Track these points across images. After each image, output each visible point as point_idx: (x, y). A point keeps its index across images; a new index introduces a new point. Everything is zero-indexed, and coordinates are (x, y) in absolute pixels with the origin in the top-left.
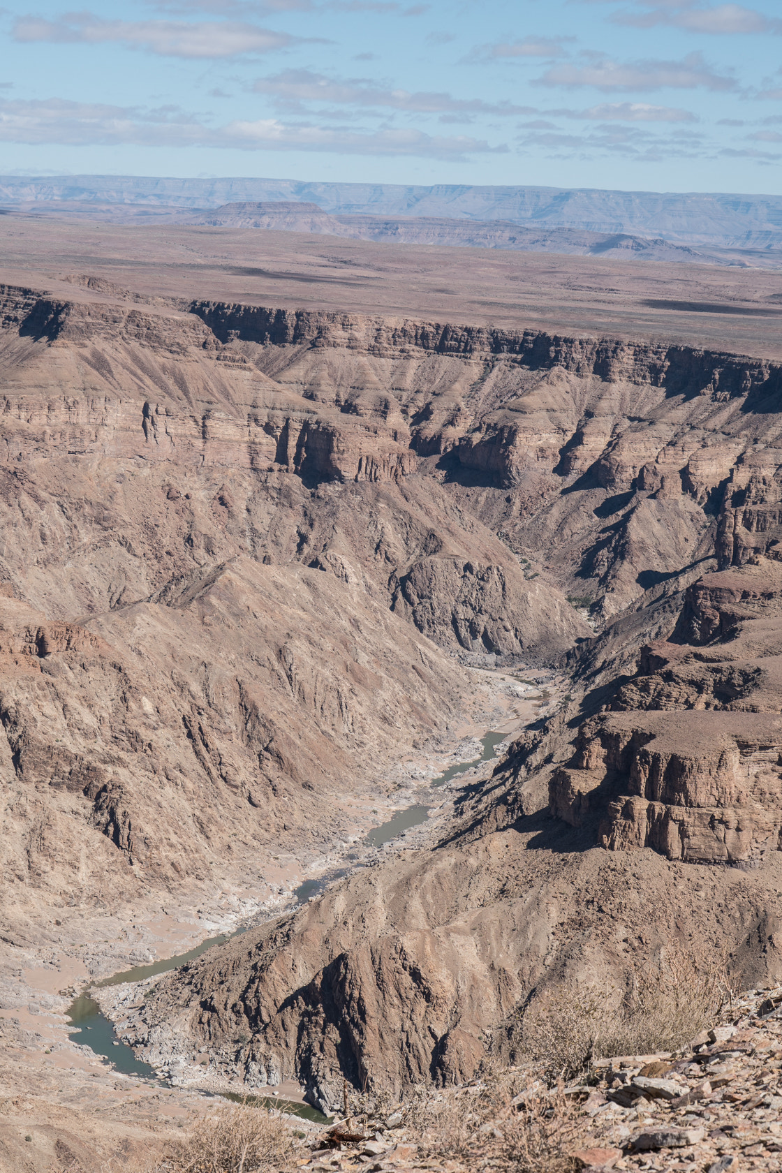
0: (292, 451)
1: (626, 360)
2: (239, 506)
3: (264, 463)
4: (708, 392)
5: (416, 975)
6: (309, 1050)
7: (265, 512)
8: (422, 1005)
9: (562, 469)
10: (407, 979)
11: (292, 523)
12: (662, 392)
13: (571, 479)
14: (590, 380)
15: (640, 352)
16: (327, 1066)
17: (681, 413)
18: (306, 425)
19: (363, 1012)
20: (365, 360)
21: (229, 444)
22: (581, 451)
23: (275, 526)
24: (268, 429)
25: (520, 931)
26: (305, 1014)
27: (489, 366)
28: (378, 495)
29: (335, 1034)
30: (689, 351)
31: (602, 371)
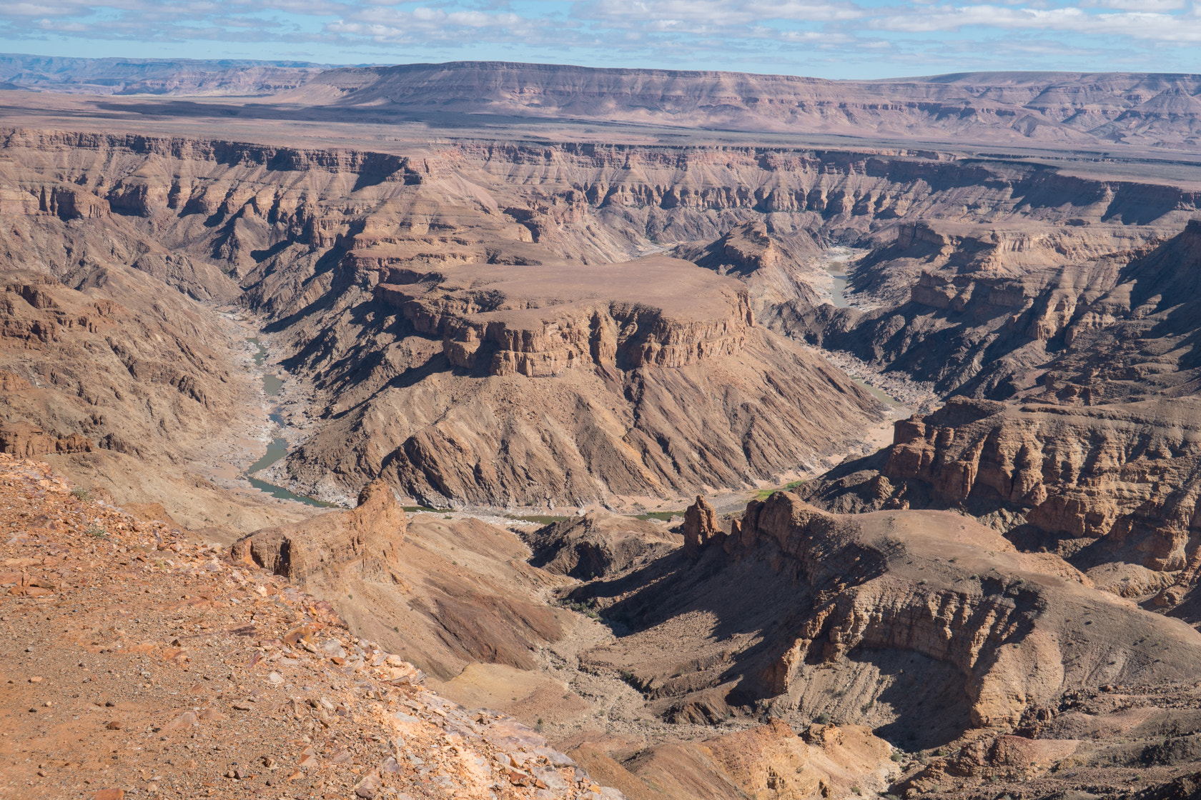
0: (48, 204)
1: (188, 149)
2: (27, 235)
3: (33, 211)
4: (242, 163)
5: (451, 441)
6: (410, 482)
7: (42, 238)
8: (459, 455)
9: (172, 204)
10: (448, 445)
11: (60, 243)
12: (215, 163)
13: (179, 210)
14: (171, 159)
15: (195, 145)
16: (423, 487)
17: (232, 173)
18: (54, 190)
19: (435, 462)
20: (37, 153)
21: (13, 202)
22: (181, 195)
23: (50, 244)
24: (33, 192)
25: (479, 416)
26: (399, 466)
27: (110, 155)
28: (104, 225)
29: (421, 474)
30: (223, 143)
31: (177, 153)
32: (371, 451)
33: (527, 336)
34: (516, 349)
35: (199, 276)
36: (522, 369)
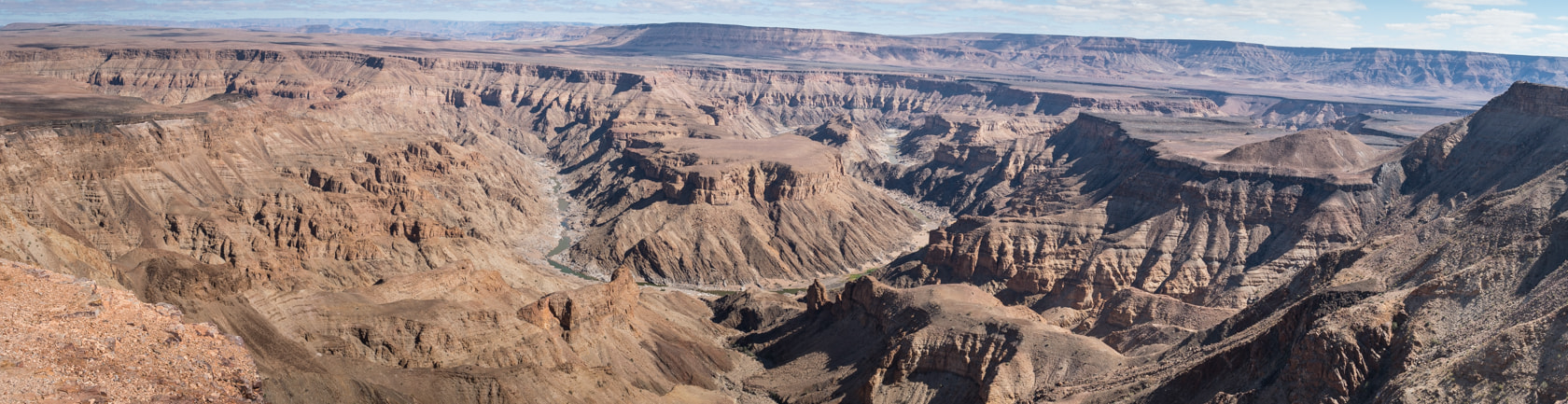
0: (450, 99)
1: (524, 70)
2: (438, 115)
3: (442, 102)
4: (553, 78)
5: (666, 243)
6: (641, 267)
7: (446, 117)
8: (670, 251)
9: (514, 100)
10: (664, 245)
11: (454, 120)
12: (538, 78)
13: (517, 103)
14: (514, 75)
15: (528, 67)
16: (648, 270)
17: (547, 83)
18: (454, 91)
19: (656, 255)
20: (446, 71)
21: (433, 97)
22: (519, 95)
23: (449, 120)
24: (443, 92)
25: (683, 228)
26: (634, 257)
27: (483, 73)
28: (478, 111)
29: (648, 262)
30: (543, 67)
31: (518, 72)
32: (618, 247)
33: (712, 180)
34: (705, 188)
35: (526, 140)
36: (708, 200)
